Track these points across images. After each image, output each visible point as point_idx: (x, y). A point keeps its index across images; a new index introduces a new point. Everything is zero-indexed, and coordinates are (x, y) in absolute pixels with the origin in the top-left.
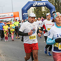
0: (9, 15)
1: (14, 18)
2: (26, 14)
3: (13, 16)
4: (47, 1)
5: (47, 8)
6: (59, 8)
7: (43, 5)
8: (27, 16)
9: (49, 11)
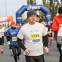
0: (2, 19)
1: (8, 22)
2: (20, 18)
3: (7, 20)
4: (41, 5)
5: (41, 12)
6: (54, 12)
7: (37, 9)
8: (21, 20)
9: (44, 15)
